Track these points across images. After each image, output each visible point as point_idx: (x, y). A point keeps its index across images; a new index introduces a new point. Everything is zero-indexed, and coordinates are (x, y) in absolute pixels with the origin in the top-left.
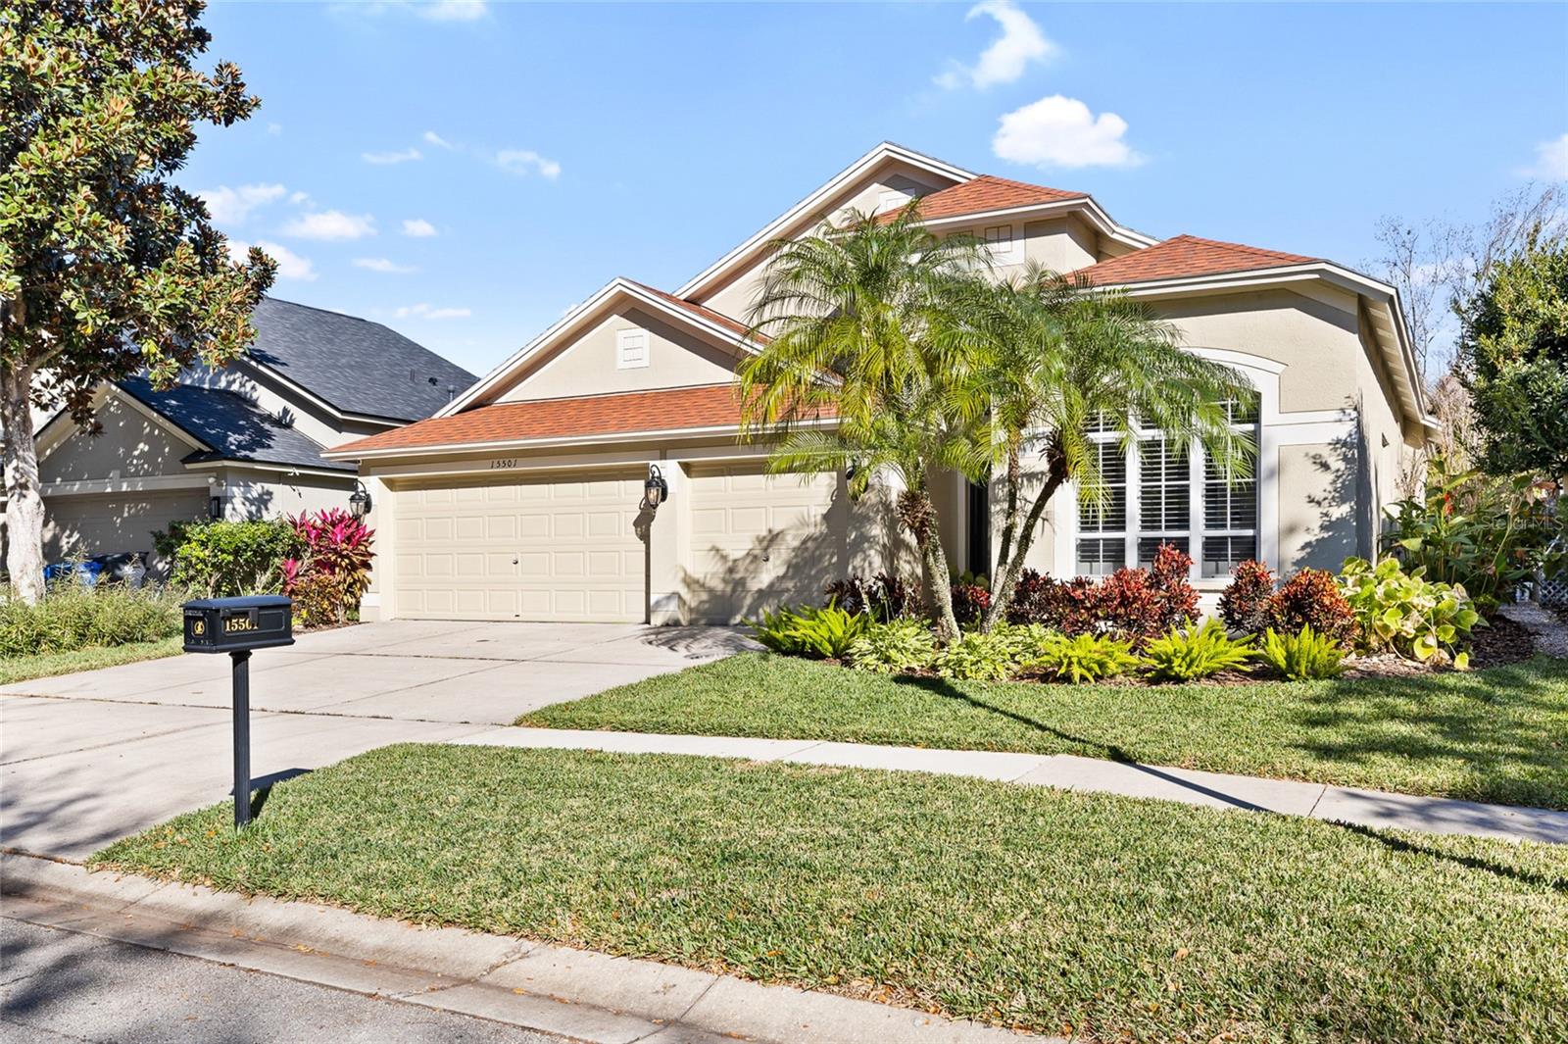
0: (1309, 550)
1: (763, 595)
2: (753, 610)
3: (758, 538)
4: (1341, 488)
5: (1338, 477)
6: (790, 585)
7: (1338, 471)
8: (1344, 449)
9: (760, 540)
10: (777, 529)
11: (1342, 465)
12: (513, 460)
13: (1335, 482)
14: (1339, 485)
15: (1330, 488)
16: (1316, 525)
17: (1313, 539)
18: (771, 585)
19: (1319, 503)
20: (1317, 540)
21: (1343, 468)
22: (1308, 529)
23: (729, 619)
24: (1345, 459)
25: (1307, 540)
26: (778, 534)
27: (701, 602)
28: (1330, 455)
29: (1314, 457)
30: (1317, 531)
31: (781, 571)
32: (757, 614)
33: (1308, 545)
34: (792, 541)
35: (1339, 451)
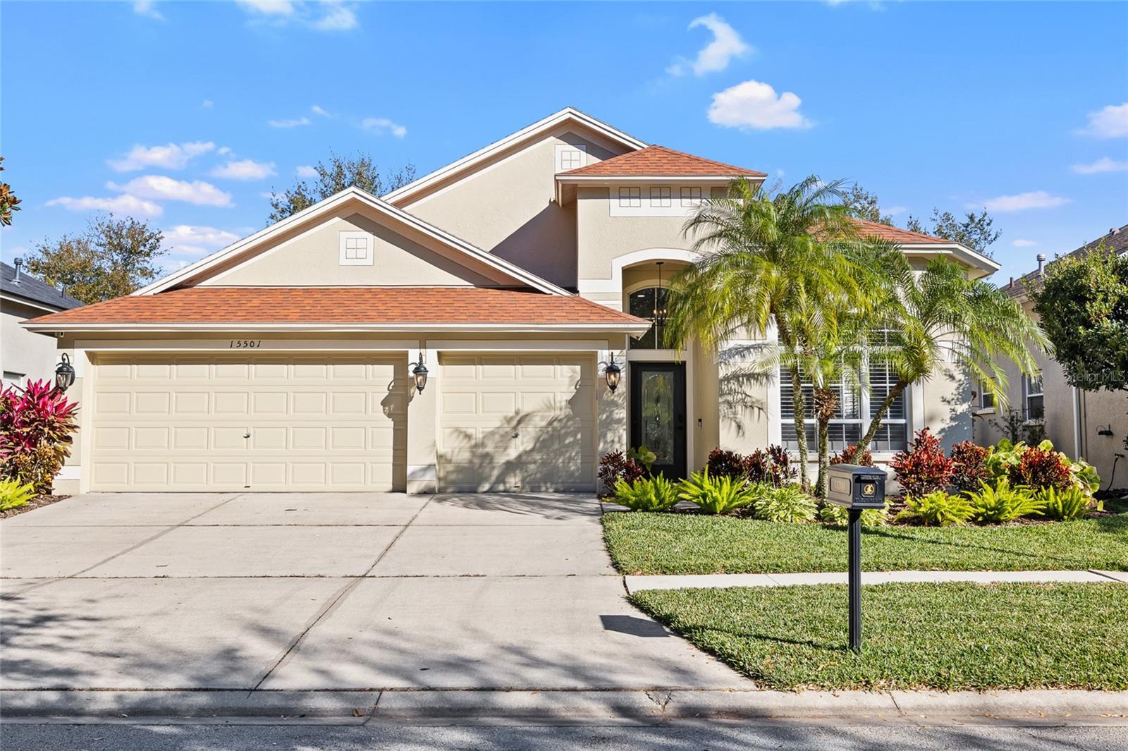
0: (943, 434)
1: (510, 467)
2: (501, 479)
3: (505, 418)
4: (963, 392)
5: (960, 385)
6: (538, 457)
7: (960, 381)
8: (964, 366)
9: (509, 420)
10: (526, 409)
11: (962, 377)
12: (256, 342)
13: (958, 388)
14: (961, 391)
15: (955, 392)
16: (948, 416)
17: (946, 426)
18: (520, 456)
19: (949, 402)
20: (949, 427)
21: (963, 379)
22: (943, 420)
23: (477, 487)
24: (964, 373)
25: (942, 427)
26: (526, 415)
27: (448, 473)
28: (955, 370)
29: (945, 371)
30: (948, 421)
31: (529, 446)
32: (504, 483)
33: (943, 430)
34: (539, 422)
35: (960, 368)
